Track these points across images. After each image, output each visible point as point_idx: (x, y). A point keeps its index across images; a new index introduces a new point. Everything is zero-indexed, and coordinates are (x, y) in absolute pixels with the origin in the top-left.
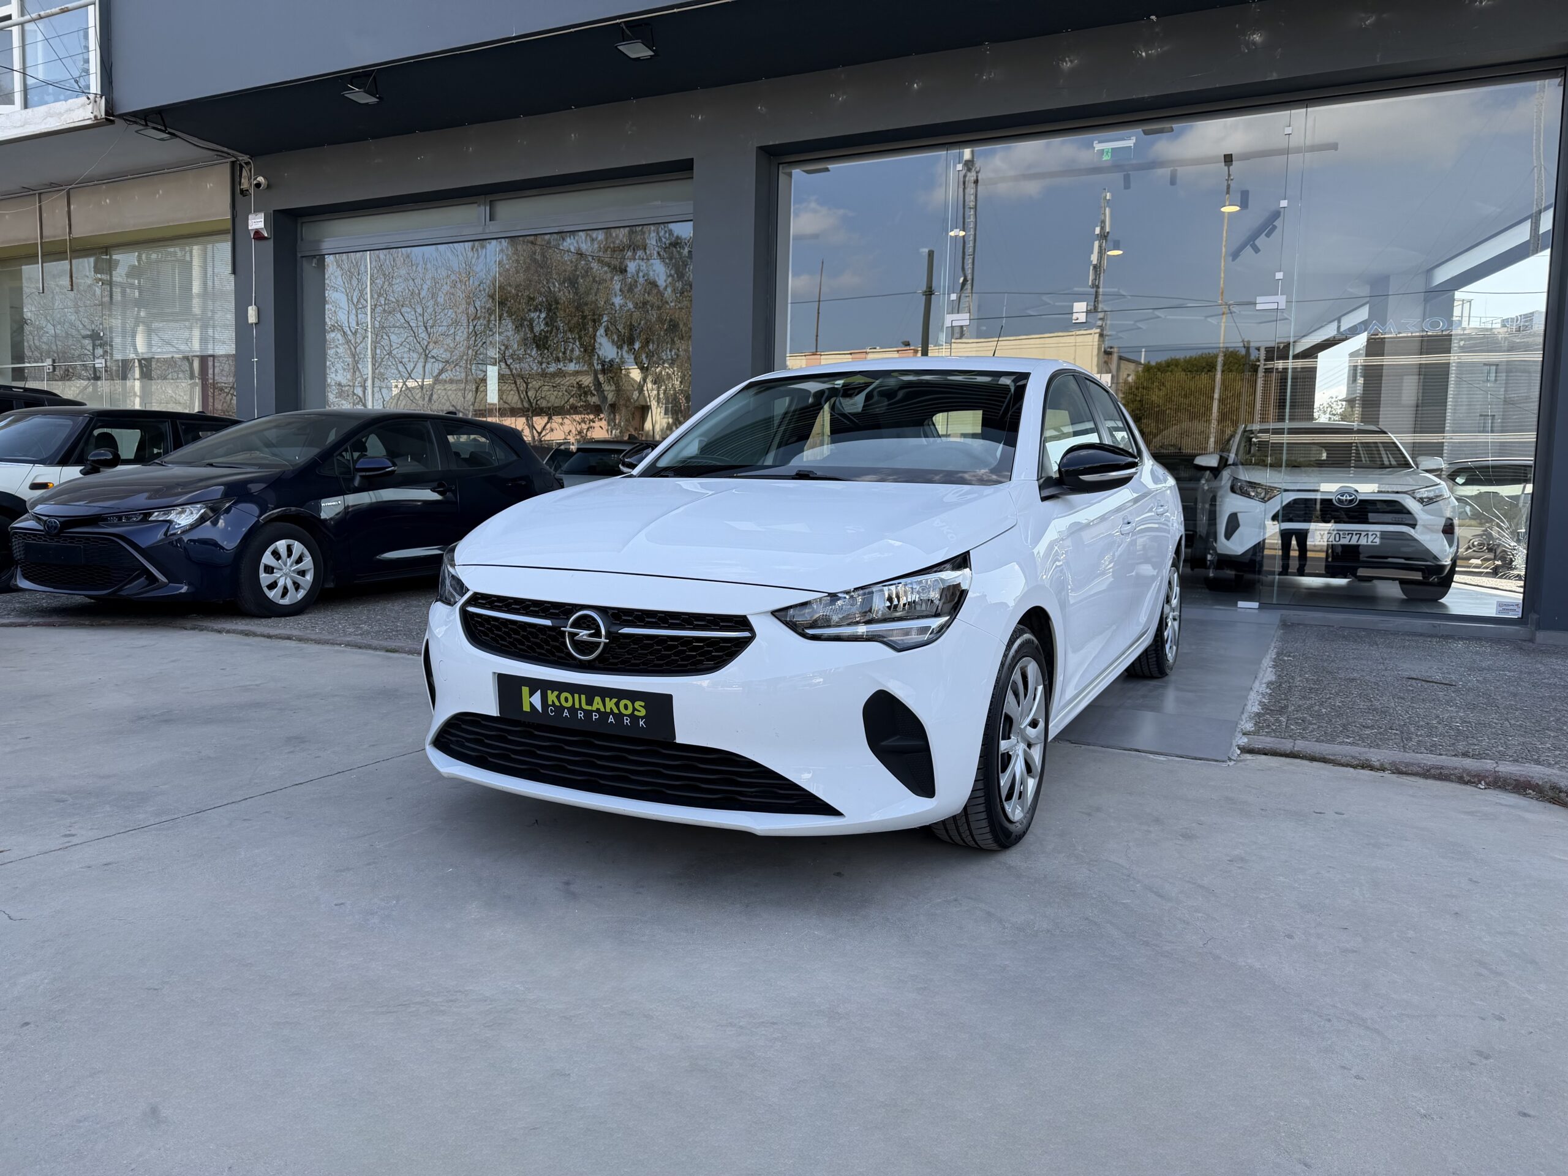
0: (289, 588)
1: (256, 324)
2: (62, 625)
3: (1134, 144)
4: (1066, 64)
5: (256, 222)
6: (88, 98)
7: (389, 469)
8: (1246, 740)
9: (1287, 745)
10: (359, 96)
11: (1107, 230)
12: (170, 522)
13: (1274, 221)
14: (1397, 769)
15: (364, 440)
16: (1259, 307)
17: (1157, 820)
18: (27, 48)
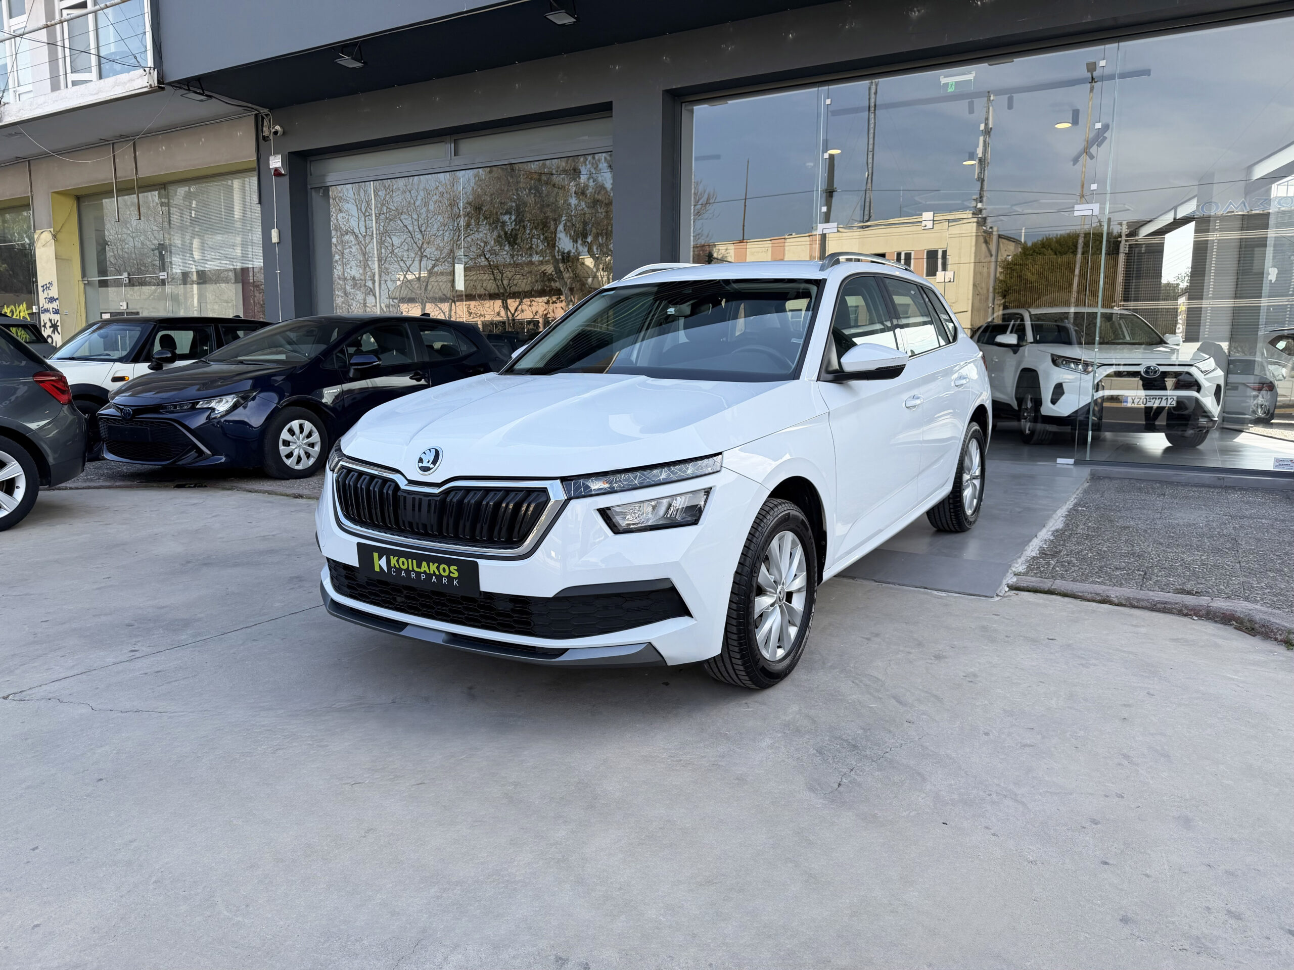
0: (302, 457)
1: (278, 243)
2: (137, 487)
3: (974, 77)
4: (915, 13)
5: (276, 162)
6: (145, 71)
7: (376, 363)
8: (1015, 579)
9: (1047, 584)
10: (348, 62)
11: (990, 126)
12: (213, 410)
13: (1104, 134)
14: (1131, 604)
15: (359, 338)
16: (1076, 214)
17: (920, 644)
18: (100, 31)
